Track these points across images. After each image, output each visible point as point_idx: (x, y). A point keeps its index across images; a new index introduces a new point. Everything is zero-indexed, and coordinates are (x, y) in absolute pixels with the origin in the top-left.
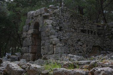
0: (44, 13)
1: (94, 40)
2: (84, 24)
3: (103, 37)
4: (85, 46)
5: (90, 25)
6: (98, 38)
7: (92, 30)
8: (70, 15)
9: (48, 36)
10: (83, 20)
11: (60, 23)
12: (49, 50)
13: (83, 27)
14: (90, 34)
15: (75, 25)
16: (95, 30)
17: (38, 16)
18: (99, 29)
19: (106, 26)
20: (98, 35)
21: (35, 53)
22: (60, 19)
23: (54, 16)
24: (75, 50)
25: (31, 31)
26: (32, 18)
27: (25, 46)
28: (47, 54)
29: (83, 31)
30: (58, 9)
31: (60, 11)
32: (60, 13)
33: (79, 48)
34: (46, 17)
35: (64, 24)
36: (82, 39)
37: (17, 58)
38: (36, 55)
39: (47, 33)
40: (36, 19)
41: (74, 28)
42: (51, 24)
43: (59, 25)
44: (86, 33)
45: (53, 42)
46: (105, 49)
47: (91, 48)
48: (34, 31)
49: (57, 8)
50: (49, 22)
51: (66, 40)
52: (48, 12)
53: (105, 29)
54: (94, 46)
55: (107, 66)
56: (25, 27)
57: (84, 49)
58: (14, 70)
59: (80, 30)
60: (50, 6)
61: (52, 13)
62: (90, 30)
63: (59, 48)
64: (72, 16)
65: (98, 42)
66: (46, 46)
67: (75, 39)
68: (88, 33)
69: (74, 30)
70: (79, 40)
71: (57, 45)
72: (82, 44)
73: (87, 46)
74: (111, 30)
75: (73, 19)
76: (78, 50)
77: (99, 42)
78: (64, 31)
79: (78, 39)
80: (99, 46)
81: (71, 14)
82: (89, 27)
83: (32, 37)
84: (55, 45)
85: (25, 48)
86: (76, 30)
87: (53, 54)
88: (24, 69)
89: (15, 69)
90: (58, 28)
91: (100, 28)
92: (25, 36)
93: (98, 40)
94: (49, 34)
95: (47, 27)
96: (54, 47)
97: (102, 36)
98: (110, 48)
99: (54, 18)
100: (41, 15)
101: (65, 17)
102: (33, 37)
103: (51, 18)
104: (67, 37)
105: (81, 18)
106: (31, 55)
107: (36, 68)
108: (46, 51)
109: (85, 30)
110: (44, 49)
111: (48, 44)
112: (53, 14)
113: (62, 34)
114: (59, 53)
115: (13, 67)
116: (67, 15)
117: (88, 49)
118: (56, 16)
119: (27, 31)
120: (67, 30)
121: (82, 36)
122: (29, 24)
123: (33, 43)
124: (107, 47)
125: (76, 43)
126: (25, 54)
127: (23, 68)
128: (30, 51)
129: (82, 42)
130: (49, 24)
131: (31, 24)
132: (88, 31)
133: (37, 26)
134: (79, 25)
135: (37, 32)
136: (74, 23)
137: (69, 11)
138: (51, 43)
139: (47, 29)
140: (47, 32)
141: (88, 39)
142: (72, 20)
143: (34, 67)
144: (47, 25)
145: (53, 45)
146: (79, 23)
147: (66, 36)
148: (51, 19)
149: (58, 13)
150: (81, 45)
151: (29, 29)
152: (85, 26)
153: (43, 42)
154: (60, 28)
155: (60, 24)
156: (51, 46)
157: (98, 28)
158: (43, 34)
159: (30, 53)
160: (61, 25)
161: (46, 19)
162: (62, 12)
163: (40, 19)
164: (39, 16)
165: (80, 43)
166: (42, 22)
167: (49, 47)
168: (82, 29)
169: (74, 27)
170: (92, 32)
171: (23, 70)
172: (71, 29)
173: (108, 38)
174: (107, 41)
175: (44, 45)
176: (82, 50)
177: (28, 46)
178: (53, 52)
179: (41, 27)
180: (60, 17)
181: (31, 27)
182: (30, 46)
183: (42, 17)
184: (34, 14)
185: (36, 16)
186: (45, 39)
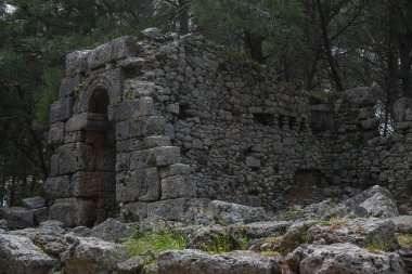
0: (125, 58)
1: (300, 148)
2: (267, 94)
3: (331, 138)
4: (270, 169)
5: (287, 97)
6: (312, 143)
7: (294, 114)
8: (215, 64)
9: (141, 138)
10: (262, 79)
11: (182, 91)
12: (144, 187)
13: (263, 105)
14: (286, 127)
15: (232, 99)
16: (304, 115)
17: (103, 66)
18: (317, 111)
19: (340, 101)
20: (315, 131)
21: (94, 198)
22: (181, 78)
23: (162, 67)
24: (237, 186)
25: (78, 121)
26: (83, 74)
27: (58, 175)
28: (137, 200)
29: (262, 119)
30: (176, 43)
31: (182, 49)
32: (183, 55)
33: (249, 178)
34: (131, 71)
35: (195, 92)
36: (258, 147)
37: (30, 219)
38: (99, 205)
39: (135, 125)
40: (96, 78)
41: (229, 107)
42: (151, 95)
43: (177, 99)
44: (272, 125)
45: (159, 158)
46: (337, 179)
47: (291, 176)
48: (88, 119)
49: (171, 39)
50: (142, 86)
51: (204, 149)
52: (138, 52)
53: (336, 110)
54: (300, 171)
55: (344, 239)
56: (56, 106)
57: (266, 180)
58: (20, 258)
59: (252, 116)
60: (147, 30)
61: (153, 57)
62: (286, 113)
63: (179, 179)
64: (222, 67)
65: (314, 156)
66: (133, 173)
67: (233, 147)
68: (281, 125)
69: (229, 116)
70: (249, 151)
71: (172, 171)
72: (258, 163)
73: (276, 170)
74: (357, 113)
75: (228, 78)
76: (247, 183)
77: (317, 156)
78: (197, 120)
79: (244, 146)
80: (318, 171)
81: (221, 60)
82: (281, 104)
83: (83, 141)
84: (165, 167)
85: (58, 179)
86: (236, 114)
87: (159, 199)
88: (55, 254)
89: (21, 255)
90: (175, 108)
91: (321, 107)
92: (56, 138)
93: (315, 147)
94: (145, 131)
95: (137, 106)
96: (163, 174)
97: (327, 134)
98: (355, 177)
99: (160, 72)
100: (113, 62)
101: (198, 69)
102: (88, 140)
103: (150, 73)
104: (207, 141)
105: (255, 73)
106: (79, 205)
107: (98, 251)
108: (133, 191)
109: (270, 116)
110: (125, 185)
111: (140, 164)
112: (158, 58)
113: (188, 131)
114: (178, 197)
115: (16, 248)
116: (205, 61)
117: (279, 180)
118: (166, 68)
119: (65, 121)
120: (206, 114)
121: (260, 134)
122: (74, 97)
123: (86, 162)
124: (345, 172)
125: (239, 159)
126: (59, 204)
127: (49, 253)
128: (76, 190)
129: (261, 158)
130: (143, 95)
131: (81, 96)
132: (281, 117)
133: (99, 101)
134: (247, 98)
135: (100, 123)
136: (229, 89)
137: (212, 47)
138: (152, 163)
139: (137, 114)
140: (137, 121)
141: (279, 146)
142: (226, 81)
143: (91, 249)
144: (137, 97)
145: (160, 168)
146: (248, 90)
147: (202, 135)
148: (150, 79)
149: (175, 57)
150: (255, 169)
151: (71, 115)
152: (268, 102)
153: (121, 158)
154: (183, 107)
155: (181, 96)
156: (149, 171)
157: (315, 107)
158: (122, 130)
159: (78, 198)
160: (185, 99)
161: (131, 78)
162: (188, 52)
163: (110, 77)
164: (108, 67)
165: (250, 160)
166: (118, 87)
167: (142, 178)
168: (259, 110)
169: (232, 105)
170: (292, 121)
171: (49, 258)
172: (222, 111)
173: (347, 144)
174: (343, 151)
175: (125, 168)
176: (260, 185)
177: (70, 174)
178: (156, 194)
179: (115, 107)
180: (180, 69)
181: (78, 105)
182: (78, 174)
183: (119, 69)
184: (90, 61)
185: (99, 67)
186: (130, 148)
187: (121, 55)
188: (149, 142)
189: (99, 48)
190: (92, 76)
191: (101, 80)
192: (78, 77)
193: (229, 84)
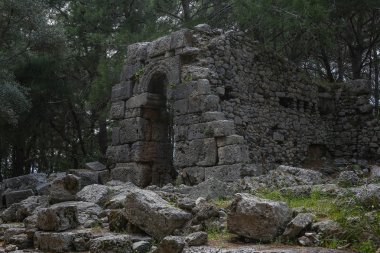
0: (183, 47)
1: (312, 127)
2: (288, 82)
3: (333, 120)
4: (291, 142)
5: (302, 86)
6: (320, 123)
7: (307, 99)
8: (252, 56)
9: (199, 113)
10: (285, 70)
11: (227, 77)
12: (201, 154)
13: (286, 91)
14: (302, 110)
15: (264, 85)
16: (315, 101)
17: (163, 54)
18: (323, 98)
19: (341, 90)
20: (322, 113)
21: (150, 163)
22: (226, 66)
23: (212, 55)
24: (266, 156)
25: (138, 100)
26: (142, 61)
27: (120, 144)
28: (194, 165)
29: (285, 102)
30: (223, 36)
31: (228, 42)
32: (228, 47)
33: (276, 150)
34: (188, 59)
35: (237, 78)
36: (283, 125)
37: (96, 178)
38: (154, 169)
39: (193, 103)
40: (156, 64)
41: (261, 91)
42: (207, 78)
43: (224, 83)
44: (292, 108)
45: (216, 130)
46: (338, 153)
47: (306, 150)
48: (148, 98)
49: (219, 34)
50: (200, 71)
51: (243, 126)
52: (193, 43)
53: (337, 97)
54: (312, 146)
56: (117, 88)
57: (288, 151)
59: (278, 99)
60: (199, 26)
61: (206, 47)
62: (302, 98)
63: (236, 148)
64: (256, 58)
65: (322, 134)
66: (191, 143)
67: (264, 124)
68: (298, 108)
69: (262, 99)
70: (275, 128)
71: (229, 141)
72: (282, 138)
73: (295, 143)
74: (355, 100)
75: (261, 67)
76: (274, 154)
77: (324, 134)
78: (238, 100)
79: (272, 124)
80: (324, 146)
81: (256, 53)
82: (299, 90)
83: (142, 116)
84: (222, 138)
85: (119, 147)
86: (267, 97)
87: (216, 164)
90: (221, 90)
91: (326, 95)
92: (117, 114)
93: (322, 127)
94: (202, 107)
95: (195, 87)
96: (220, 144)
97: (330, 116)
98: (356, 151)
99: (211, 60)
100: (172, 51)
101: (239, 59)
102: (146, 116)
103: (204, 60)
104: (246, 119)
105: (280, 64)
106: (139, 169)
107: (267, 207)
108: (190, 158)
109: (291, 100)
110: (183, 152)
111: (198, 135)
112: (210, 48)
113: (231, 109)
114: (235, 162)
116: (245, 53)
117: (297, 152)
118: (216, 57)
119: (125, 100)
120: (245, 97)
121: (284, 115)
122: (134, 80)
123: (144, 133)
124: (346, 147)
125: (268, 134)
126: (120, 167)
127: (183, 207)
128: (136, 156)
129: (284, 134)
130: (200, 78)
131: (141, 80)
132: (298, 101)
133: (157, 84)
134: (275, 85)
135: (156, 102)
136: (261, 77)
137: (249, 42)
138: (210, 134)
139: (195, 94)
140: (195, 99)
141: (297, 125)
142: (259, 70)
143: (258, 205)
144: (196, 79)
145: (216, 138)
146: (275, 78)
147: (242, 113)
148: (204, 65)
149: (222, 48)
150: (280, 143)
151: (131, 96)
152: (289, 89)
153: (178, 130)
154: (228, 89)
155: (226, 81)
156: (207, 142)
157: (321, 95)
158: (181, 106)
159: (138, 163)
160: (229, 83)
161: (188, 63)
162: (233, 45)
163: (169, 64)
164: (167, 55)
165: (277, 135)
166: (177, 72)
167: (200, 147)
168: (283, 95)
169: (263, 89)
170: (306, 104)
172: (256, 94)
173: (348, 124)
174: (344, 130)
175: (182, 138)
176: (284, 156)
177: (130, 144)
178: (214, 161)
179: (174, 87)
180: (226, 58)
181: (138, 87)
182: (138, 143)
183: (178, 57)
184: (150, 51)
185: (157, 56)
186: (188, 122)
187: (180, 44)
188: (207, 117)
189: (159, 39)
190: (152, 63)
191: (161, 66)
192: (138, 64)
193: (261, 73)
